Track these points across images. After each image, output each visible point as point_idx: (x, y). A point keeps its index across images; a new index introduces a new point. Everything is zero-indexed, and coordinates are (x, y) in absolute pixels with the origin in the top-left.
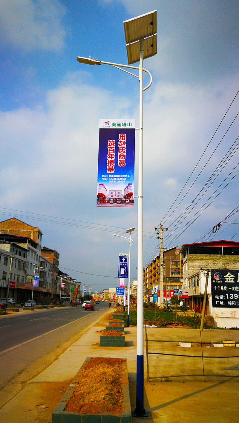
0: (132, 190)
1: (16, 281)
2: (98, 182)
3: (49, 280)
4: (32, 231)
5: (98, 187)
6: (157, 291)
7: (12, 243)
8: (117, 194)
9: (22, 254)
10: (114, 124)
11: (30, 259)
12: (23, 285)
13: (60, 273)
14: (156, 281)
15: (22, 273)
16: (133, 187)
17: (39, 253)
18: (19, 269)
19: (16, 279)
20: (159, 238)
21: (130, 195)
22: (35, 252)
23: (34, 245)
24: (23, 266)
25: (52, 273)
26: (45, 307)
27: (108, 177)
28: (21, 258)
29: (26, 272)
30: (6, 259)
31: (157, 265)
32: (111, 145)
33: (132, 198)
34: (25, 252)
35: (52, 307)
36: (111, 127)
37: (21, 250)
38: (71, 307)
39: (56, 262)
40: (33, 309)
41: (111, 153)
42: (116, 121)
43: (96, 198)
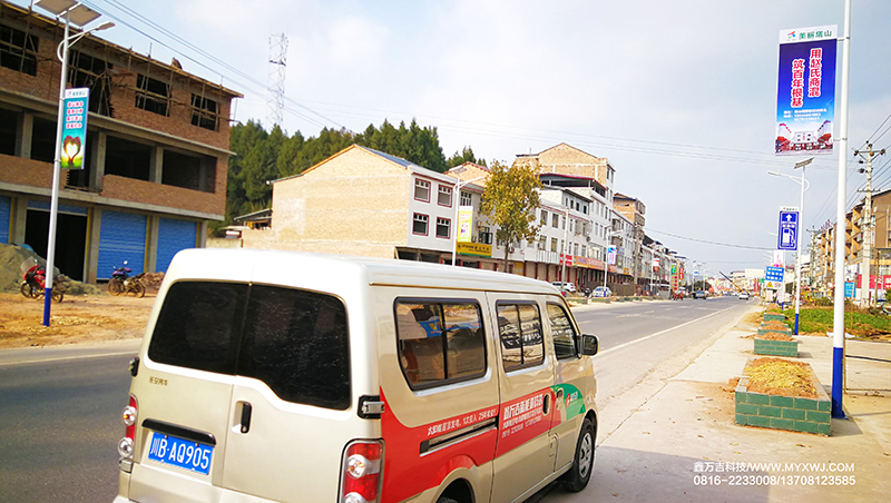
0: (829, 130)
1: (572, 254)
2: (778, 120)
3: (628, 253)
4: (597, 166)
5: (777, 128)
6: (852, 275)
7: (564, 189)
8: (807, 137)
9: (581, 208)
10: (802, 35)
11: (596, 215)
12: (585, 261)
13: (647, 241)
14: (852, 256)
15: (581, 240)
16: (831, 125)
17: (610, 204)
18: (577, 233)
19: (573, 250)
20: (862, 171)
21: (827, 137)
22: (603, 204)
23: (601, 190)
24: (582, 228)
25: (631, 240)
26: (626, 299)
27: (793, 114)
28: (580, 214)
29: (588, 239)
30: (555, 217)
31: (856, 224)
32: (797, 66)
33: (830, 142)
34: (586, 204)
35: (637, 299)
36: (797, 40)
37: (579, 201)
38: (672, 301)
39: (640, 221)
40: (608, 302)
41: (798, 79)
42: (806, 30)
43: (775, 144)
